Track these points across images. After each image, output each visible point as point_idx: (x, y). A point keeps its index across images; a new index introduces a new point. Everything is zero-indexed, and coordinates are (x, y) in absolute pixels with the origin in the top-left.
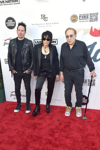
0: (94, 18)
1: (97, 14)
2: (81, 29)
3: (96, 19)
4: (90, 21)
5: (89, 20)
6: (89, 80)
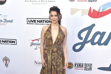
6: (85, 64)
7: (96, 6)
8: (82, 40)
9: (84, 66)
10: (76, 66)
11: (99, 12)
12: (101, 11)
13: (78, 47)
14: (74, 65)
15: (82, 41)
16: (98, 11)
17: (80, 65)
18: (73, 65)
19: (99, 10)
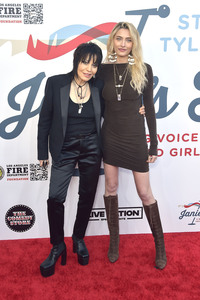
0: (34, 14)
1: (41, 6)
2: (5, 41)
3: (40, 19)
4: (26, 22)
5: (22, 19)
6: (32, 166)
7: (43, 33)
8: (19, 110)
9: (29, 172)
10: (11, 172)
11: (50, 47)
12: (54, 44)
13: (10, 128)
14: (6, 171)
15: (19, 113)
16: (47, 43)
17: (19, 170)
18: (3, 172)
19: (51, 41)
